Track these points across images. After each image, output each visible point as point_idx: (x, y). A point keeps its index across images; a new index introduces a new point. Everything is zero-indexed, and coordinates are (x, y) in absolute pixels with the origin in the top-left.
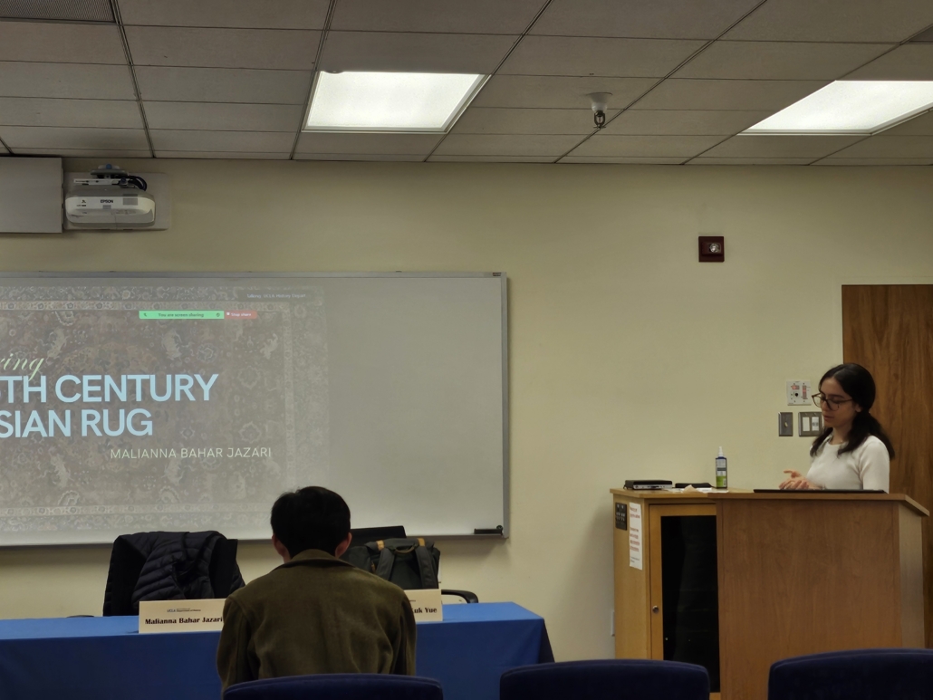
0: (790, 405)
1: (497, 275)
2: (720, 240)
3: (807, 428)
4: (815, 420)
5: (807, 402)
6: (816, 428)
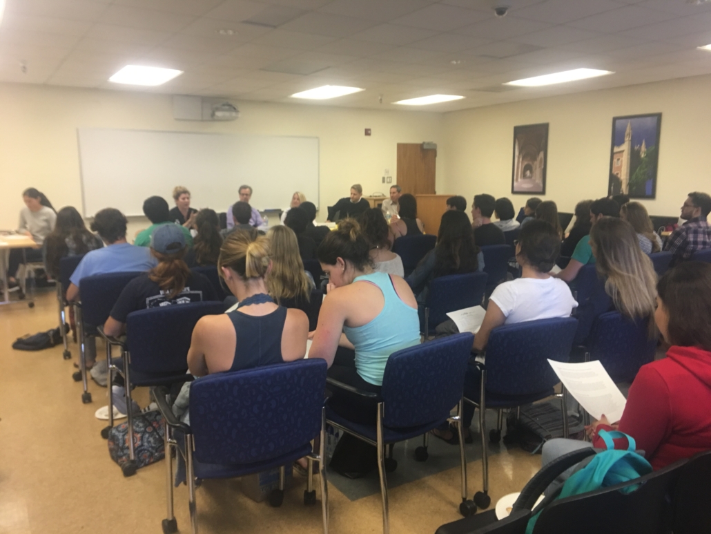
0: (385, 175)
1: (317, 138)
2: (370, 130)
3: (388, 181)
4: (390, 179)
5: (389, 174)
6: (390, 181)
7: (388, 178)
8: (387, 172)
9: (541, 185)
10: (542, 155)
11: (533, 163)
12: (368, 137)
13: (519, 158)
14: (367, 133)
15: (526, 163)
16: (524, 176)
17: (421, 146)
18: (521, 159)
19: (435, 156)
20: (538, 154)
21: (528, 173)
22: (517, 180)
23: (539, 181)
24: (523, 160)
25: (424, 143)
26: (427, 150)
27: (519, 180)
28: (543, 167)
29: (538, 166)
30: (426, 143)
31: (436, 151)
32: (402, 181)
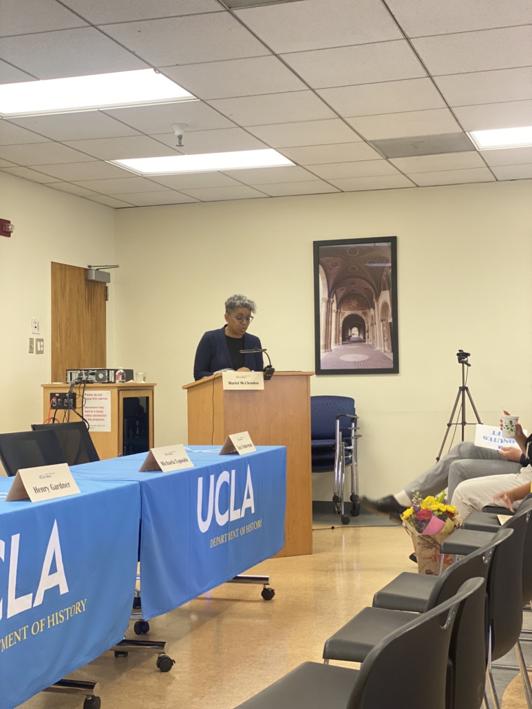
0: (33, 333)
2: (9, 222)
3: (39, 349)
4: (42, 343)
5: (39, 332)
6: (42, 349)
7: (39, 343)
8: (37, 327)
9: (390, 356)
10: (385, 296)
11: (365, 314)
13: (329, 303)
15: (347, 313)
16: (346, 338)
18: (334, 306)
19: (106, 299)
20: (378, 296)
21: (355, 332)
22: (327, 346)
23: (382, 347)
24: (338, 307)
25: (89, 266)
27: (333, 346)
28: (390, 320)
29: (377, 319)
30: (92, 268)
31: (106, 288)
32: (59, 349)
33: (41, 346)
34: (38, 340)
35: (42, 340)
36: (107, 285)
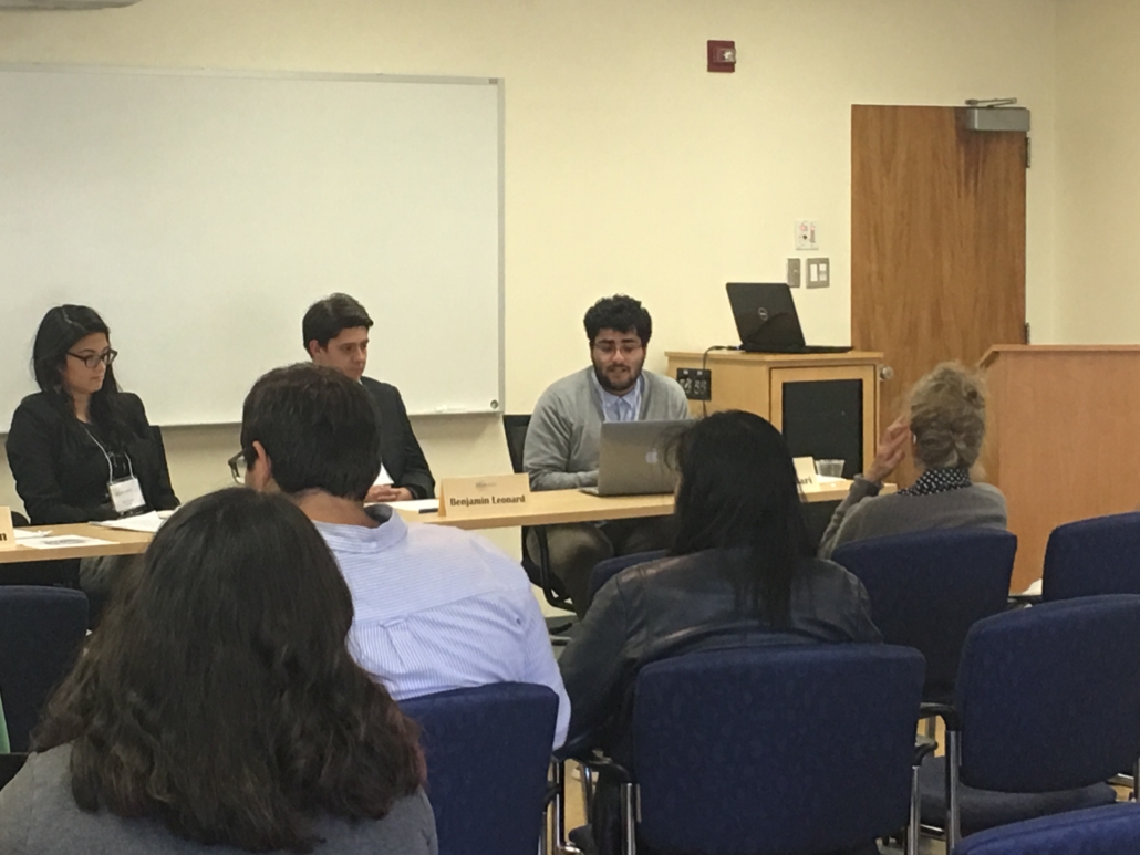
0: (799, 249)
1: (493, 81)
2: (730, 45)
3: (814, 278)
4: (823, 267)
5: (815, 245)
6: (823, 278)
7: (814, 268)
8: (809, 236)
12: (721, 77)
14: (720, 58)
17: (962, 114)
19: (1025, 163)
25: (969, 102)
26: (989, 136)
30: (979, 105)
31: (1026, 142)
32: (874, 278)
33: (819, 272)
34: (810, 262)
35: (826, 261)
36: (1029, 135)
